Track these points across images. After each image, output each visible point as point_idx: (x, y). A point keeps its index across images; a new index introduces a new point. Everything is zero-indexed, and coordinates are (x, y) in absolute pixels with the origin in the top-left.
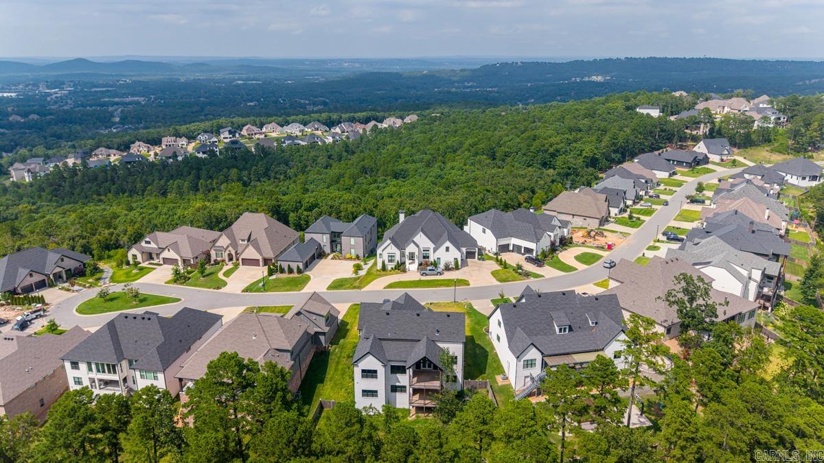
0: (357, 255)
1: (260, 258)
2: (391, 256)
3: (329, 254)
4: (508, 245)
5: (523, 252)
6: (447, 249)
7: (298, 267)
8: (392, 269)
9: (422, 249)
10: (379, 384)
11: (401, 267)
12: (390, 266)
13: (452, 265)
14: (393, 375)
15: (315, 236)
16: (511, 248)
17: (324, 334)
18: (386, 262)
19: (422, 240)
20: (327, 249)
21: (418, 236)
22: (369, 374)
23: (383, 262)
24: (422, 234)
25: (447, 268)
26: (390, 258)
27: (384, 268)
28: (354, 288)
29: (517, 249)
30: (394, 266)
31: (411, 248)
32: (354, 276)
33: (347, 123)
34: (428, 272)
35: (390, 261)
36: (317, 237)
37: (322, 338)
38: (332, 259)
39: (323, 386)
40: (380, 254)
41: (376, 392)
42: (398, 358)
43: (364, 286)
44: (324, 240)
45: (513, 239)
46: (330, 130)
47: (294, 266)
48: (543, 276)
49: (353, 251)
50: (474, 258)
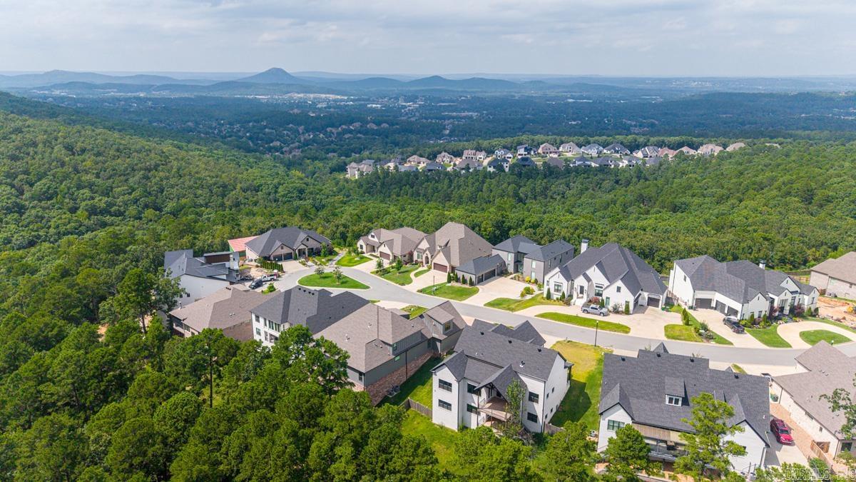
0: (536, 280)
1: (448, 265)
2: (558, 286)
3: (511, 274)
4: (710, 301)
6: (619, 289)
7: (471, 279)
8: (557, 299)
9: (595, 285)
11: (566, 300)
12: (556, 295)
13: (623, 308)
14: (469, 394)
15: (500, 253)
17: (440, 341)
18: (552, 291)
19: (595, 273)
20: (511, 268)
21: (592, 269)
22: (445, 385)
23: (549, 290)
24: (596, 268)
25: (616, 311)
26: (556, 288)
27: (549, 296)
28: (509, 309)
29: (720, 307)
30: (559, 297)
31: (580, 281)
32: (520, 298)
33: (651, 148)
34: (589, 310)
35: (557, 290)
36: (503, 255)
37: (438, 344)
38: (512, 278)
39: (422, 389)
40: (548, 282)
41: (450, 405)
42: (475, 378)
43: (519, 310)
44: (509, 258)
45: (717, 293)
46: (631, 153)
47: (467, 277)
48: (732, 344)
49: (533, 274)
50: (658, 307)
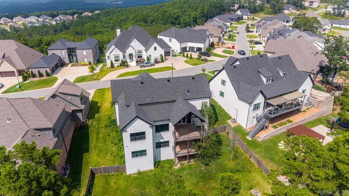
0: (89, 62)
1: (15, 70)
2: (117, 57)
3: (68, 64)
4: (186, 47)
5: (195, 50)
6: (155, 49)
7: (46, 72)
8: (118, 66)
9: (137, 51)
10: (147, 144)
11: (124, 64)
12: (116, 64)
13: (159, 60)
14: (158, 134)
15: (55, 52)
16: (188, 49)
17: (81, 111)
18: (114, 62)
19: (136, 46)
20: (67, 60)
21: (133, 42)
22: (138, 136)
23: (112, 62)
24: (136, 40)
25: (156, 62)
26: (116, 59)
27: (112, 66)
28: (94, 80)
29: (192, 49)
30: (119, 64)
31: (129, 51)
32: (91, 74)
33: (62, 15)
34: (145, 65)
35: (116, 61)
36: (57, 52)
37: (80, 115)
38: (71, 66)
39: (89, 155)
40: (108, 57)
41: (145, 151)
42: (162, 118)
43: (102, 78)
44: (63, 54)
45: (189, 43)
46: (53, 19)
47: (43, 71)
48: (214, 61)
49: (86, 60)
50: (170, 56)
